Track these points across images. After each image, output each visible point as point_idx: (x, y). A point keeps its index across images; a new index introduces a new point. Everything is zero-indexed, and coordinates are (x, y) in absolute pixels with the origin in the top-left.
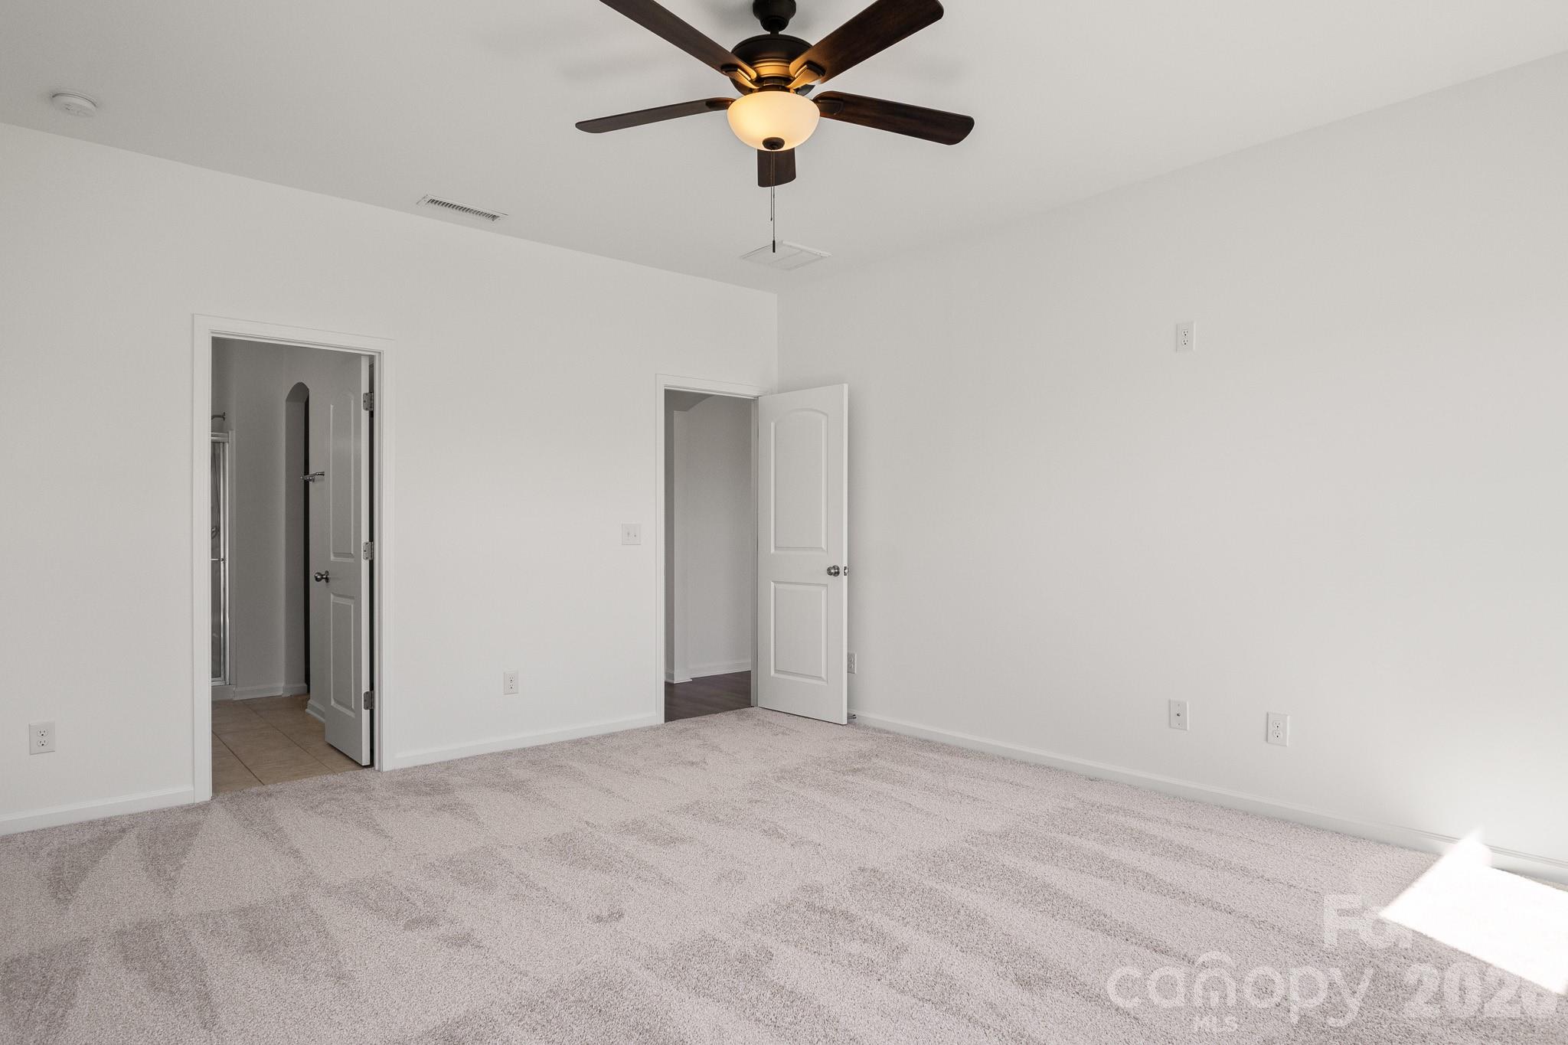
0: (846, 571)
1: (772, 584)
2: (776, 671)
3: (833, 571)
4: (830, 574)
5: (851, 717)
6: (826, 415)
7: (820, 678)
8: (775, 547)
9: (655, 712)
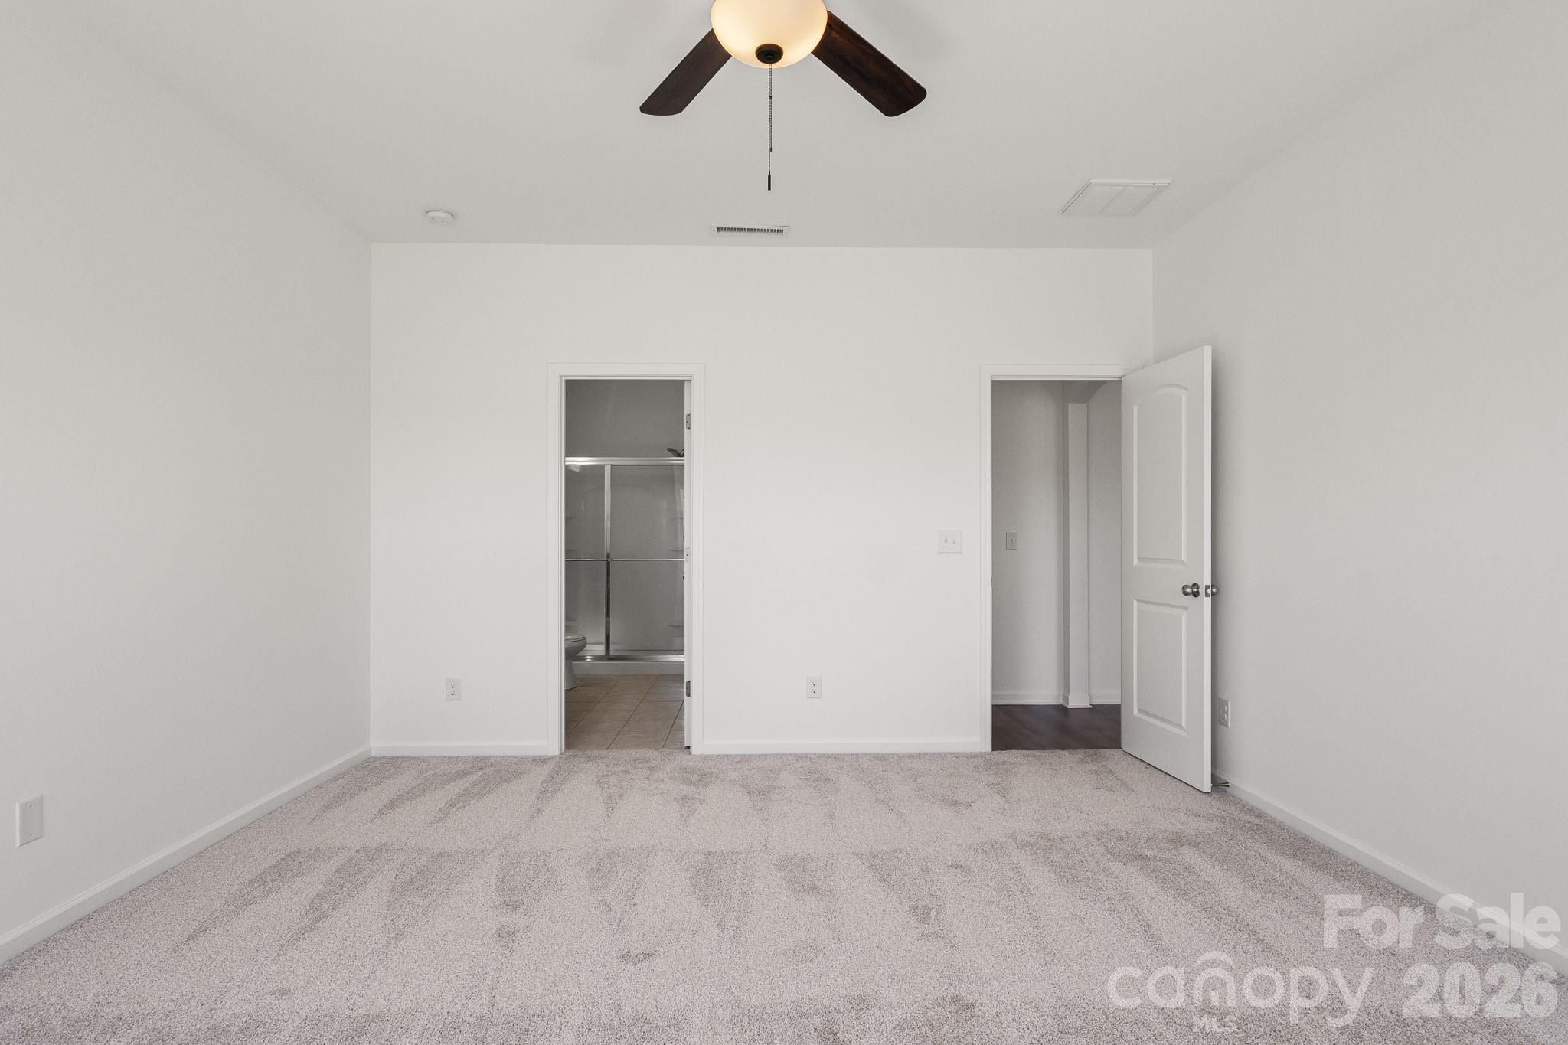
0: (1209, 591)
1: (1135, 603)
2: (1140, 710)
3: (1188, 590)
4: (1186, 594)
5: (1219, 784)
6: (1186, 389)
7: (1180, 726)
8: (1139, 559)
9: (980, 738)
